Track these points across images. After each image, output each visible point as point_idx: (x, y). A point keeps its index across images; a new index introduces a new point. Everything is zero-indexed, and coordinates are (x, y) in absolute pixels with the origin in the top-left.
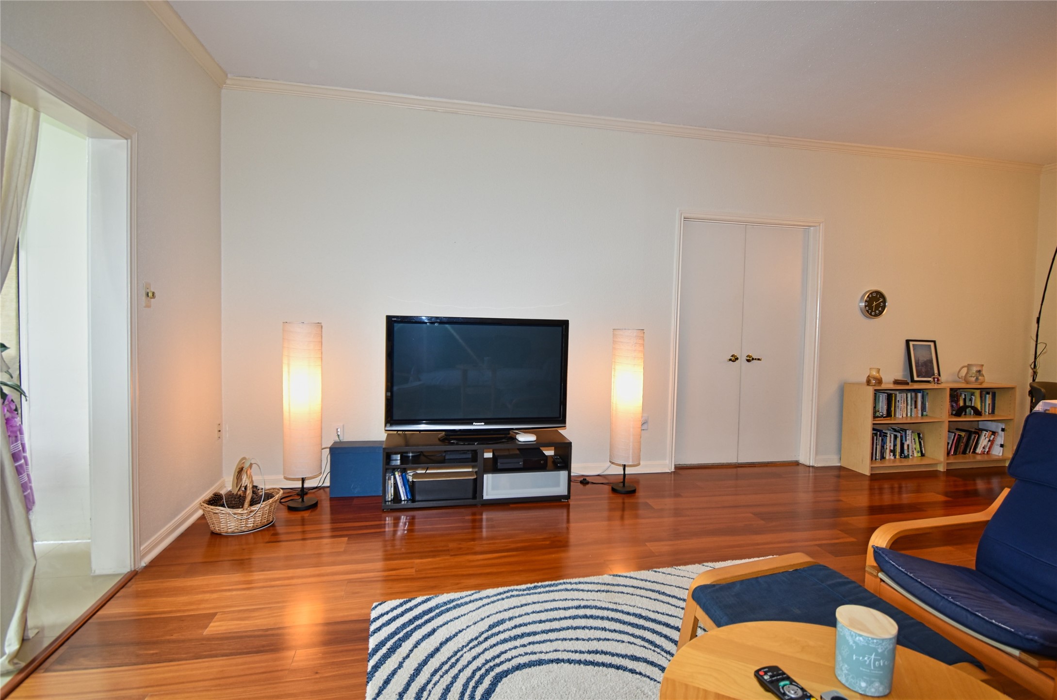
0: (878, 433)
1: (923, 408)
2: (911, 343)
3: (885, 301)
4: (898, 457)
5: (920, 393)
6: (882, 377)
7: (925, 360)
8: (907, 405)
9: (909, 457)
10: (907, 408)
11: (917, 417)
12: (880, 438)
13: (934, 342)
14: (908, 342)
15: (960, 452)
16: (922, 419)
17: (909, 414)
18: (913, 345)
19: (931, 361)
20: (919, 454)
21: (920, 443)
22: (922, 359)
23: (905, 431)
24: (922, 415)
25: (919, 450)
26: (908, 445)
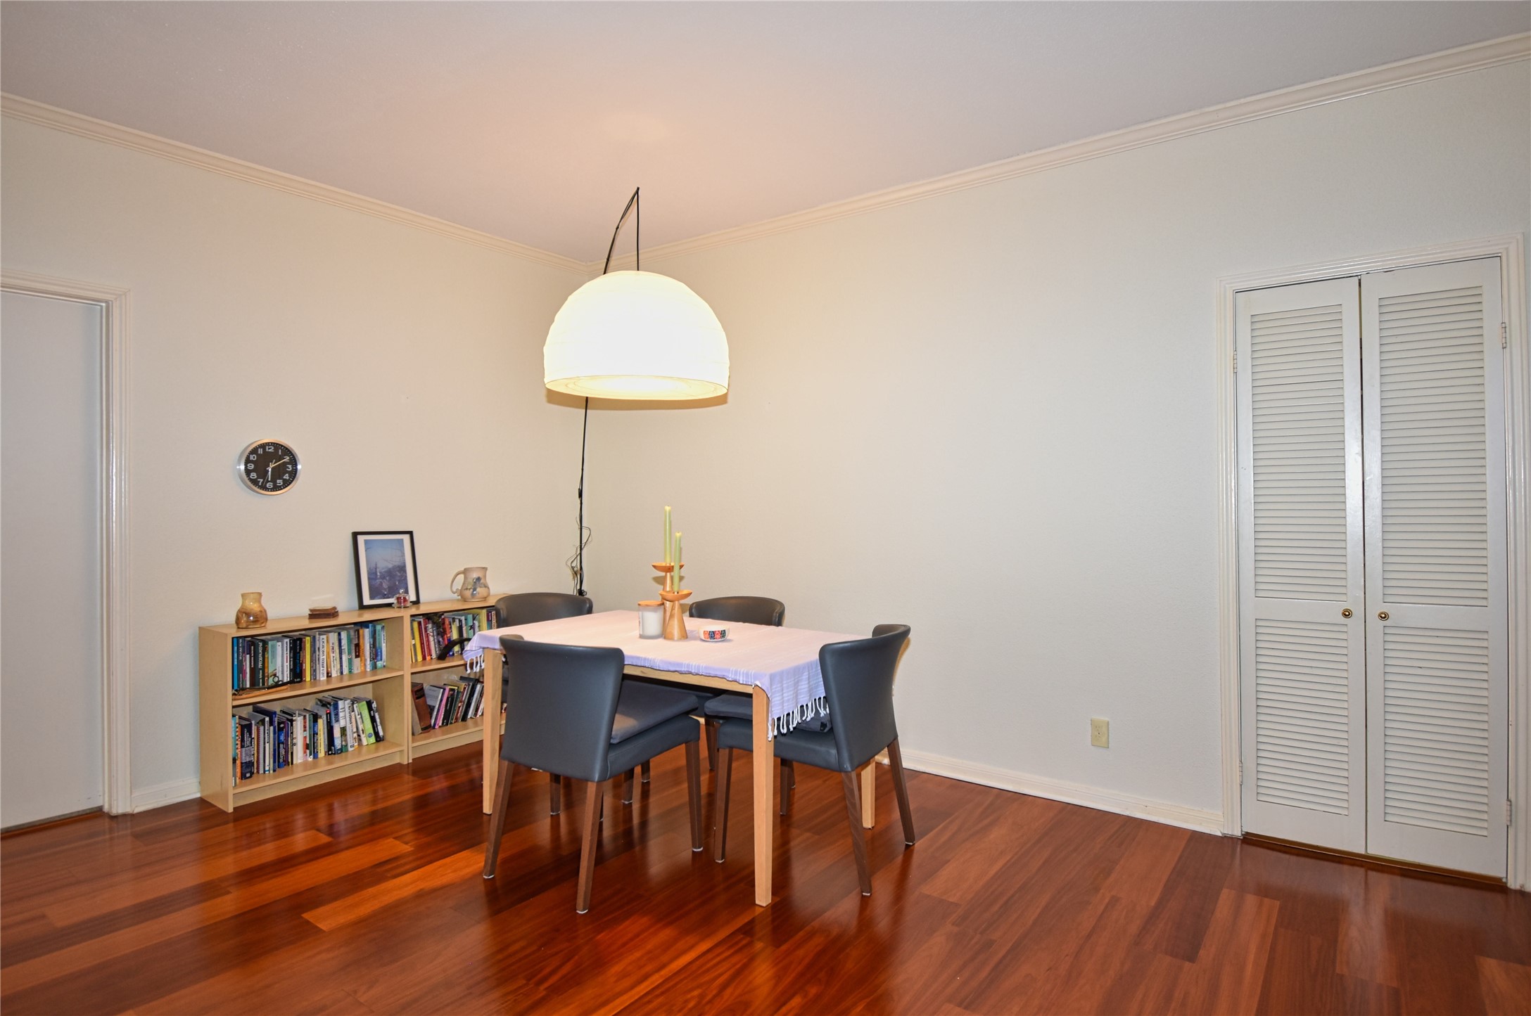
0: (267, 719)
1: (376, 655)
2: (361, 539)
3: (294, 461)
4: (322, 754)
5: (368, 627)
6: (266, 609)
7: (390, 566)
8: (341, 653)
9: (347, 751)
10: (341, 658)
11: (365, 672)
12: (272, 728)
13: (411, 533)
14: (355, 535)
15: (457, 719)
16: (375, 675)
17: (346, 671)
18: (366, 542)
19: (402, 569)
20: (373, 740)
21: (373, 720)
22: (383, 565)
23: (336, 700)
24: (374, 667)
25: (372, 732)
26: (343, 730)
